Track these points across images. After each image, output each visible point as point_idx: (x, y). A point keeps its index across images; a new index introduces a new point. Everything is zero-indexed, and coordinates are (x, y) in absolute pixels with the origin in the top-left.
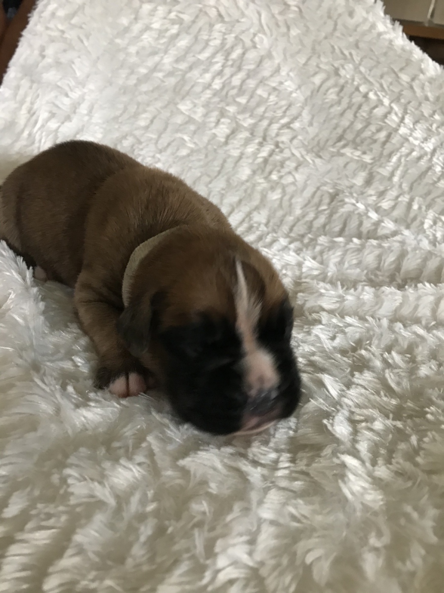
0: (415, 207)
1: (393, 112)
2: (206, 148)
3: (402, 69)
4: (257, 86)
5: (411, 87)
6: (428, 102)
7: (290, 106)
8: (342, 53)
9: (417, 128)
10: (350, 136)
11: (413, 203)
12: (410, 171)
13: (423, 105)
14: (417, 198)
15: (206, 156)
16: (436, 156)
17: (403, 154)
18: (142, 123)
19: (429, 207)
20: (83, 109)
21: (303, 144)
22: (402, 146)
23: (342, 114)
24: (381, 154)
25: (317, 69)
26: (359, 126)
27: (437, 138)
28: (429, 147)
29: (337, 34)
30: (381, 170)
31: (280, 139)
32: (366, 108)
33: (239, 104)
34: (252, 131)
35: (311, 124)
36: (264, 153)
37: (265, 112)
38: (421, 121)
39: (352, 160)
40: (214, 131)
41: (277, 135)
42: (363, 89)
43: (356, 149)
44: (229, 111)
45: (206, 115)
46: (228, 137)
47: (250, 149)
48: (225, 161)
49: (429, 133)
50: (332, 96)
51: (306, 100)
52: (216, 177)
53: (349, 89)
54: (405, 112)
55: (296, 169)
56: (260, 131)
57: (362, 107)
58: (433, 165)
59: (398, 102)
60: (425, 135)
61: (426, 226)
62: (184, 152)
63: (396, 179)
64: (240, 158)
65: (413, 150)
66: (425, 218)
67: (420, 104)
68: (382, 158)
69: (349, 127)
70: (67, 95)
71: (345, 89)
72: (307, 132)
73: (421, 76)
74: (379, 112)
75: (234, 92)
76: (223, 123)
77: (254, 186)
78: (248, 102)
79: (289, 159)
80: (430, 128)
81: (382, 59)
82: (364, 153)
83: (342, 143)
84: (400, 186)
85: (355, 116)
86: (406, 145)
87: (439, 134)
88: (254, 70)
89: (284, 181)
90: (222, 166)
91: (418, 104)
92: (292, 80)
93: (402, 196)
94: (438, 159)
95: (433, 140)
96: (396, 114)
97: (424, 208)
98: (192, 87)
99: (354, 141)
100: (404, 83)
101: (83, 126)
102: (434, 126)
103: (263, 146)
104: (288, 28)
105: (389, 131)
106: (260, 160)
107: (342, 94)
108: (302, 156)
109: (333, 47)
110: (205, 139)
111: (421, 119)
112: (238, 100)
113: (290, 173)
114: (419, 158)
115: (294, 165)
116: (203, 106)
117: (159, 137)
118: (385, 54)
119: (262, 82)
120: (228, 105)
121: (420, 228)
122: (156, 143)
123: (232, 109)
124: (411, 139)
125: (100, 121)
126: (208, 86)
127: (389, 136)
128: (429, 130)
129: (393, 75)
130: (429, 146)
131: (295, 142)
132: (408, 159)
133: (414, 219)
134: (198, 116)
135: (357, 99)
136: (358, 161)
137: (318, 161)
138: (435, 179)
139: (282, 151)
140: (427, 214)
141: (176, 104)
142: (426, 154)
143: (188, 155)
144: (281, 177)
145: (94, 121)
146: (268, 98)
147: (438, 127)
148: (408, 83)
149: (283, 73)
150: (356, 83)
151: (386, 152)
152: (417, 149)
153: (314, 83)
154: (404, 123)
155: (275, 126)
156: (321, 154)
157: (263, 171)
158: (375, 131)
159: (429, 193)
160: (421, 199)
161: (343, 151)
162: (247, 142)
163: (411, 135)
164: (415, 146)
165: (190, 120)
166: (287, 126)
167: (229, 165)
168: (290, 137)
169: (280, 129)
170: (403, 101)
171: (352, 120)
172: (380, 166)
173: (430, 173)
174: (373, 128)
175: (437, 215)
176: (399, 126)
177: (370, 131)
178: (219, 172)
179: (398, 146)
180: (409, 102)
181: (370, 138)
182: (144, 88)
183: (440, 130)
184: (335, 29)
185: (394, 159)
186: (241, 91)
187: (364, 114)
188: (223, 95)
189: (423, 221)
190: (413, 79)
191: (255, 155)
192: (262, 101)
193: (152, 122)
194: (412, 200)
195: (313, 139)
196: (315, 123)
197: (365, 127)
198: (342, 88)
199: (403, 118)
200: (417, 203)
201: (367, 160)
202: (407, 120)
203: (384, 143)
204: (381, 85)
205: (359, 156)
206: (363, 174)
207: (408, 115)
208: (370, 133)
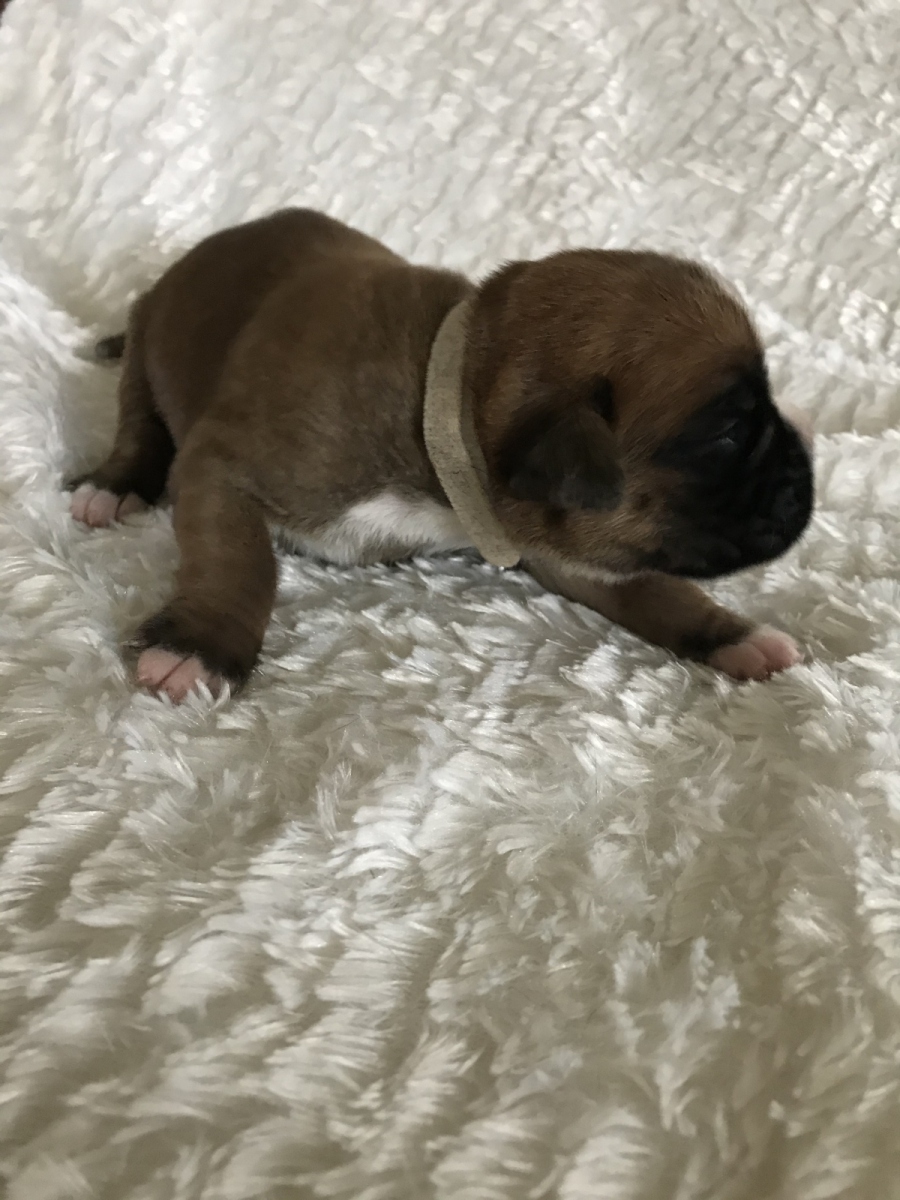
0: (824, 283)
1: (794, 88)
2: (410, 153)
4: (517, 29)
5: (837, 36)
6: (871, 67)
7: (581, 72)
9: (841, 121)
10: (701, 139)
11: (819, 278)
12: (819, 212)
13: (860, 72)
14: (829, 268)
15: (411, 170)
16: (877, 180)
17: (807, 176)
18: (284, 100)
19: (853, 284)
20: (163, 65)
21: (608, 149)
22: (806, 160)
23: (691, 90)
24: (764, 177)
26: (724, 117)
27: (883, 141)
28: (863, 163)
30: (760, 209)
31: (559, 139)
32: (737, 81)
33: (477, 65)
34: (506, 120)
35: (622, 110)
36: (528, 167)
37: (531, 83)
38: (851, 107)
39: (705, 185)
40: (428, 118)
41: (556, 130)
42: (733, 43)
43: (714, 164)
44: (459, 80)
45: (411, 87)
46: (455, 134)
47: (502, 159)
48: (448, 180)
49: (869, 131)
50: (672, 53)
51: (616, 61)
52: (428, 211)
53: (705, 42)
54: (821, 88)
55: (590, 200)
56: (520, 125)
57: (731, 79)
58: (868, 200)
59: (807, 67)
60: (859, 137)
61: (844, 320)
62: (365, 160)
63: (788, 229)
64: (481, 172)
65: (828, 169)
66: (843, 304)
67: (854, 70)
68: (764, 186)
69: (702, 118)
70: (127, 39)
71: (698, 43)
72: (615, 127)
73: (859, 13)
74: (764, 90)
75: (470, 40)
76: (447, 104)
77: (505, 231)
78: (498, 61)
79: (575, 180)
80: (871, 120)
82: (730, 173)
83: (688, 150)
84: (797, 244)
85: (716, 96)
86: (814, 157)
87: (887, 132)
89: (564, 224)
90: (443, 190)
91: (848, 70)
92: (587, 16)
93: (796, 265)
94: (880, 186)
95: (874, 147)
96: (799, 94)
97: (842, 286)
98: (385, 27)
99: (710, 149)
100: (825, 29)
101: (162, 103)
102: (881, 117)
103: (525, 155)
105: (782, 130)
106: (518, 181)
107: (691, 50)
108: (603, 175)
110: (410, 135)
111: (854, 103)
112: (478, 56)
113: (577, 208)
114: (841, 185)
115: (585, 192)
116: (407, 67)
117: (318, 127)
119: (527, 22)
120: (456, 66)
121: (833, 323)
122: (312, 139)
123: (464, 75)
124: (825, 146)
125: (199, 92)
126: (418, 27)
127: (781, 141)
128: (868, 125)
129: (802, 10)
130: (864, 160)
131: (591, 145)
132: (817, 187)
133: (822, 306)
134: (397, 86)
135: (723, 62)
136: (716, 189)
137: (635, 186)
138: (871, 227)
139: (562, 165)
140: (847, 297)
141: (351, 62)
142: (855, 176)
143: (374, 167)
144: (560, 216)
145: (185, 90)
146: (538, 55)
147: (889, 119)
148: (830, 27)
149: (570, 3)
150: (719, 29)
151: (772, 174)
152: (837, 166)
153: (635, 24)
154: (814, 113)
155: (552, 113)
156: (642, 171)
157: (525, 203)
158: (753, 129)
159: (858, 256)
160: (838, 269)
161: (688, 166)
162: (494, 144)
163: (826, 138)
164: (832, 159)
165: (380, 96)
166: (576, 113)
167: (457, 190)
168: (580, 135)
169: (560, 119)
170: (817, 63)
171: (711, 104)
172: (760, 201)
173: (860, 216)
174: (751, 122)
175: (869, 300)
176: (802, 119)
177: (745, 127)
178: (436, 203)
179: (797, 160)
180: (831, 67)
181: (743, 142)
182: (287, 25)
183: (892, 125)
185: (788, 188)
186: (484, 38)
187: (735, 94)
188: (449, 49)
189: (839, 310)
190: (842, 19)
191: (510, 171)
192: (527, 62)
193: (302, 98)
194: (817, 271)
195: (627, 140)
196: (632, 109)
197: (736, 120)
198: (694, 38)
199: (814, 102)
200: (830, 277)
201: (736, 186)
202: (821, 107)
203: (772, 154)
204: (775, 31)
205: (719, 179)
206: (727, 217)
207: (826, 94)
208: (743, 133)
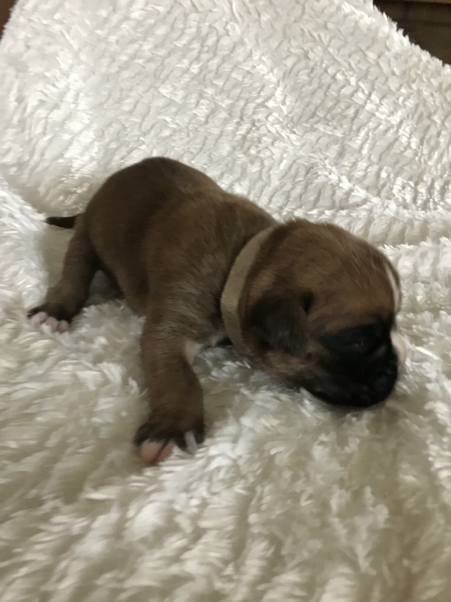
0: (384, 175)
1: (360, 89)
2: (187, 128)
3: (368, 48)
4: (232, 70)
5: (378, 64)
6: (394, 77)
7: (263, 87)
8: (311, 35)
9: (383, 103)
10: (321, 114)
11: (381, 172)
12: (377, 144)
13: (390, 80)
14: (385, 168)
15: (188, 135)
16: (403, 128)
17: (371, 128)
18: (127, 108)
19: (397, 175)
20: (69, 97)
21: (279, 120)
22: (369, 120)
23: (314, 93)
24: (351, 129)
25: (288, 54)
26: (330, 104)
27: (403, 110)
28: (395, 120)
29: (306, 17)
30: (350, 143)
31: (256, 117)
32: (333, 87)
33: (216, 86)
34: (230, 111)
35: (284, 103)
36: (242, 131)
37: (241, 93)
38: (388, 96)
39: (325, 134)
40: (194, 111)
41: (254, 113)
42: (331, 71)
43: (328, 125)
44: (208, 93)
45: (185, 98)
46: (207, 117)
47: (230, 128)
48: (206, 138)
49: (396, 106)
50: (303, 77)
51: (278, 82)
52: (198, 154)
53: (318, 71)
54: (372, 89)
55: (273, 143)
56: (237, 111)
57: (331, 87)
58: (399, 137)
59: (366, 79)
60: (392, 109)
61: (395, 191)
62: (166, 133)
63: (365, 151)
64: (221, 135)
65: (380, 124)
66: (393, 184)
67: (387, 79)
68: (352, 133)
69: (320, 105)
70: (54, 85)
71: (315, 72)
72: (281, 110)
73: (387, 53)
74: (346, 91)
75: (212, 75)
76: (203, 104)
77: (234, 160)
78: (225, 84)
79: (265, 135)
80: (397, 101)
81: (350, 39)
82: (335, 128)
83: (316, 119)
84: (369, 158)
85: (325, 95)
86: (373, 119)
87: (405, 106)
88: (228, 55)
89: (261, 155)
90: (204, 144)
91: (384, 79)
92: (264, 63)
93: (370, 167)
94: (404, 130)
95: (400, 113)
96: (363, 91)
97: (392, 175)
98: (172, 71)
99: (325, 118)
100: (372, 61)
101: (71, 113)
102: (401, 99)
103: (241, 125)
104: (259, 15)
105: (357, 108)
106: (238, 137)
107: (312, 75)
108: (278, 133)
109: (302, 30)
110: (186, 120)
111: (388, 94)
112: (215, 82)
113: (267, 148)
114: (386, 131)
115: (270, 140)
116: (183, 89)
117: (143, 120)
118: (352, 34)
119: (236, 67)
120: (206, 87)
121: (390, 192)
122: (141, 125)
123: (210, 91)
124: (377, 114)
125: (86, 108)
126: (187, 71)
127: (357, 113)
128: (396, 104)
129: (361, 54)
130: (395, 119)
131: (271, 119)
132: (375, 133)
133: (384, 185)
134: (178, 98)
135: (327, 80)
136: (330, 135)
137: (293, 136)
138: (402, 149)
139: (258, 129)
140: (395, 181)
141: (156, 88)
142: (392, 126)
143: (171, 135)
144: (259, 152)
145: (80, 107)
146: (243, 81)
147: (405, 100)
148: (374, 60)
149: (256, 57)
150: (324, 65)
151: (354, 128)
152: (384, 123)
153: (286, 65)
154: (371, 100)
155: (251, 106)
156: (295, 130)
157: (242, 147)
158: (344, 108)
159: (397, 162)
160: (390, 168)
161: (315, 126)
162: (226, 121)
163: (377, 110)
164: (382, 119)
165: (171, 103)
166: (263, 105)
167: (210, 142)
168: (265, 115)
169: (255, 108)
170: (370, 77)
171: (323, 98)
172: (350, 140)
173: (397, 144)
174: (342, 105)
175: (405, 181)
176: (366, 103)
177: (340, 108)
178: (201, 149)
179: (365, 121)
180: (376, 78)
181: (340, 114)
182: (126, 74)
183: (406, 103)
184: (303, 13)
185: (362, 133)
186: (218, 75)
187: (334, 94)
188: (201, 79)
189: (391, 186)
190: (379, 57)
191: (234, 133)
192: (238, 84)
193: (135, 106)
194: (380, 170)
195: (287, 116)
196: (288, 103)
197: (335, 105)
198: (312, 70)
199: (370, 95)
200: (386, 172)
201: (339, 134)
202: (373, 97)
203: (353, 119)
204: (350, 64)
205: (331, 131)
206: (336, 148)
207: (375, 91)
208: (340, 110)
